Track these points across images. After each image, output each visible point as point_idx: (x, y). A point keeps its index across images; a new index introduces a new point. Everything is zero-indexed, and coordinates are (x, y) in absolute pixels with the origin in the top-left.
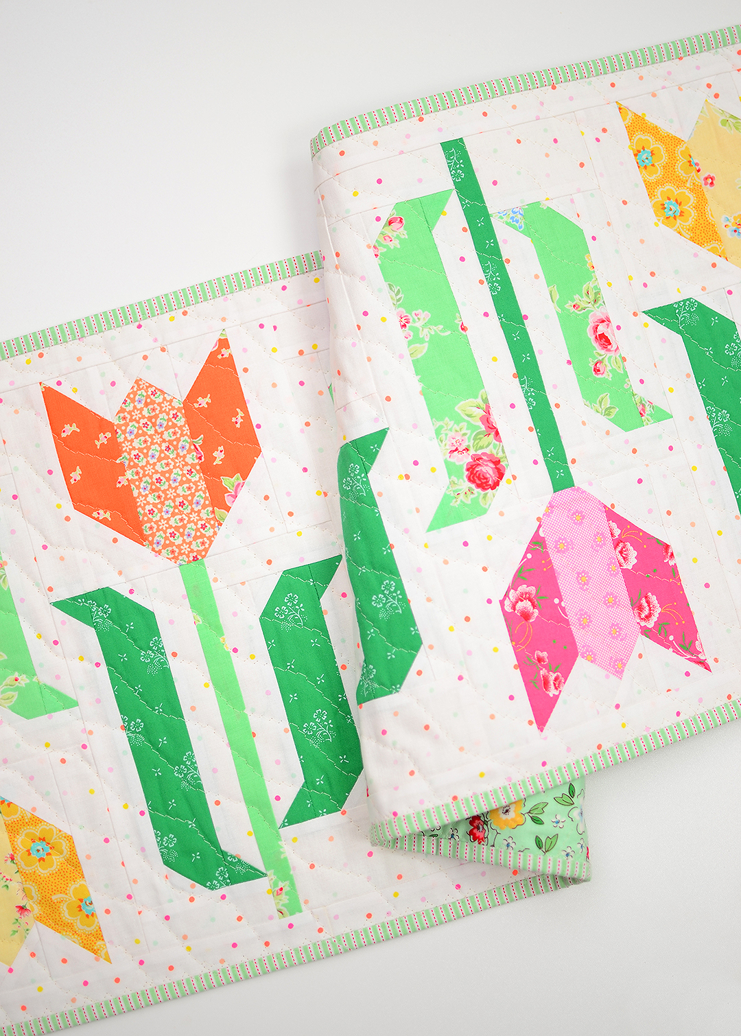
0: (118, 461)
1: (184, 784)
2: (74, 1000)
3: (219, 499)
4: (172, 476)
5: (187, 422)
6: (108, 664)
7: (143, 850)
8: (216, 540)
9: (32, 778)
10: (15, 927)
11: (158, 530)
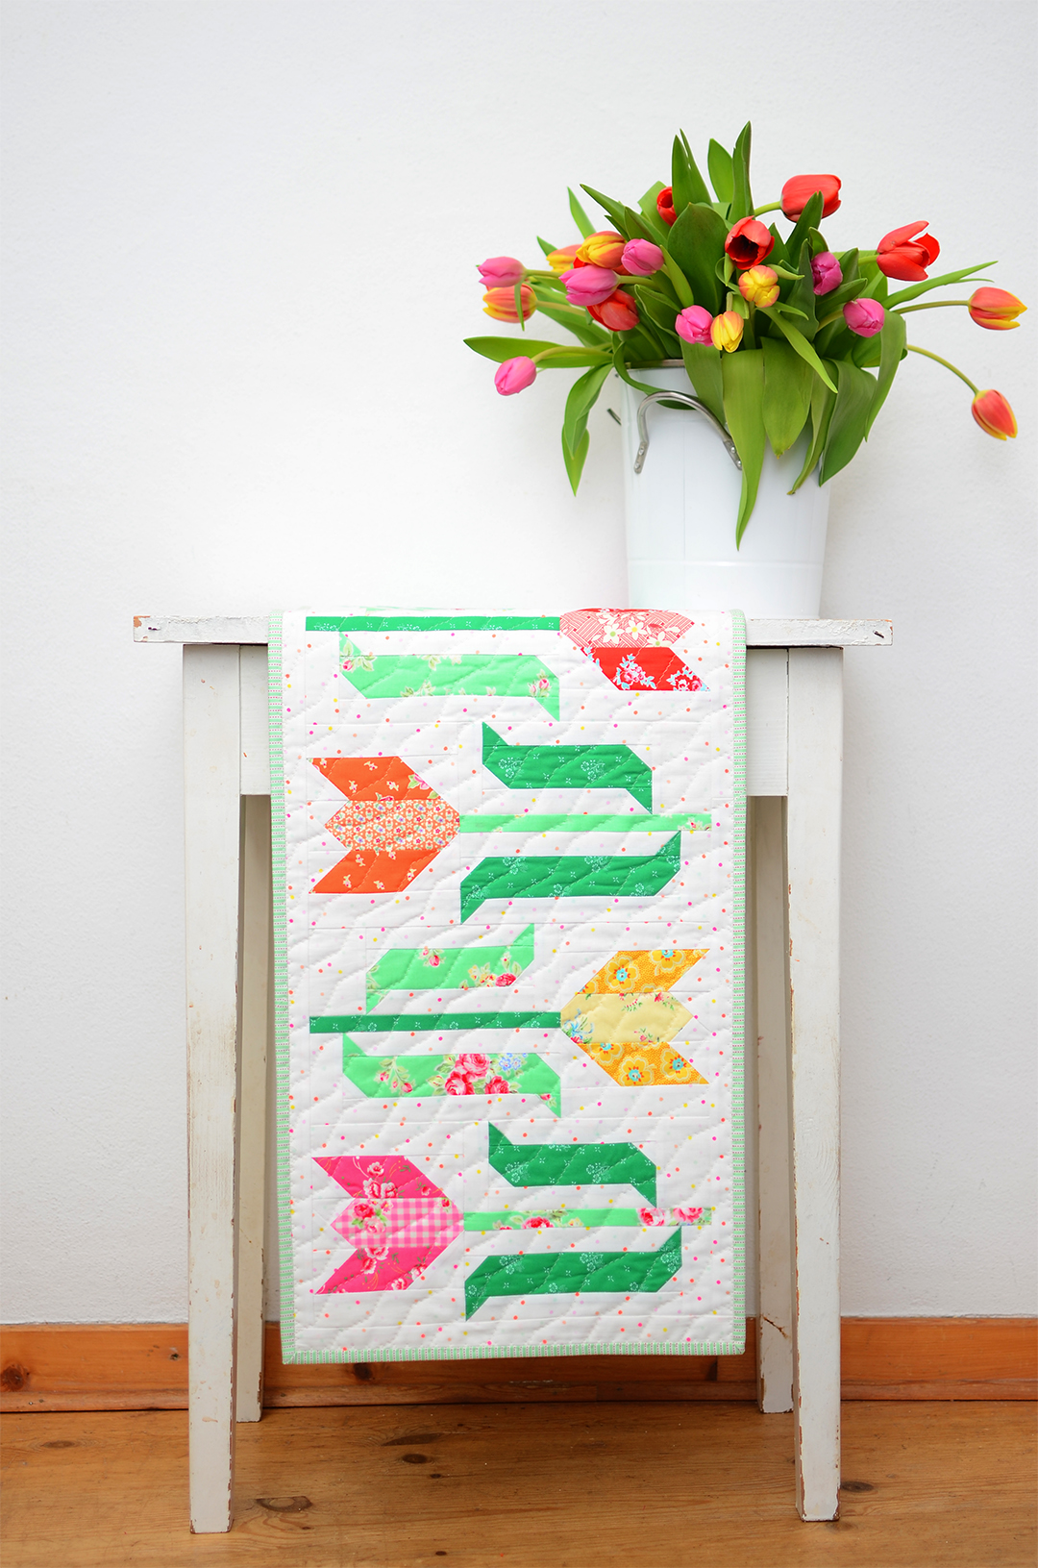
0: (378, 854)
1: (605, 869)
2: (727, 981)
3: (423, 794)
4: (398, 820)
5: (364, 800)
6: (512, 896)
7: (640, 907)
8: (449, 804)
9: (573, 968)
10: (669, 1006)
11: (432, 840)
